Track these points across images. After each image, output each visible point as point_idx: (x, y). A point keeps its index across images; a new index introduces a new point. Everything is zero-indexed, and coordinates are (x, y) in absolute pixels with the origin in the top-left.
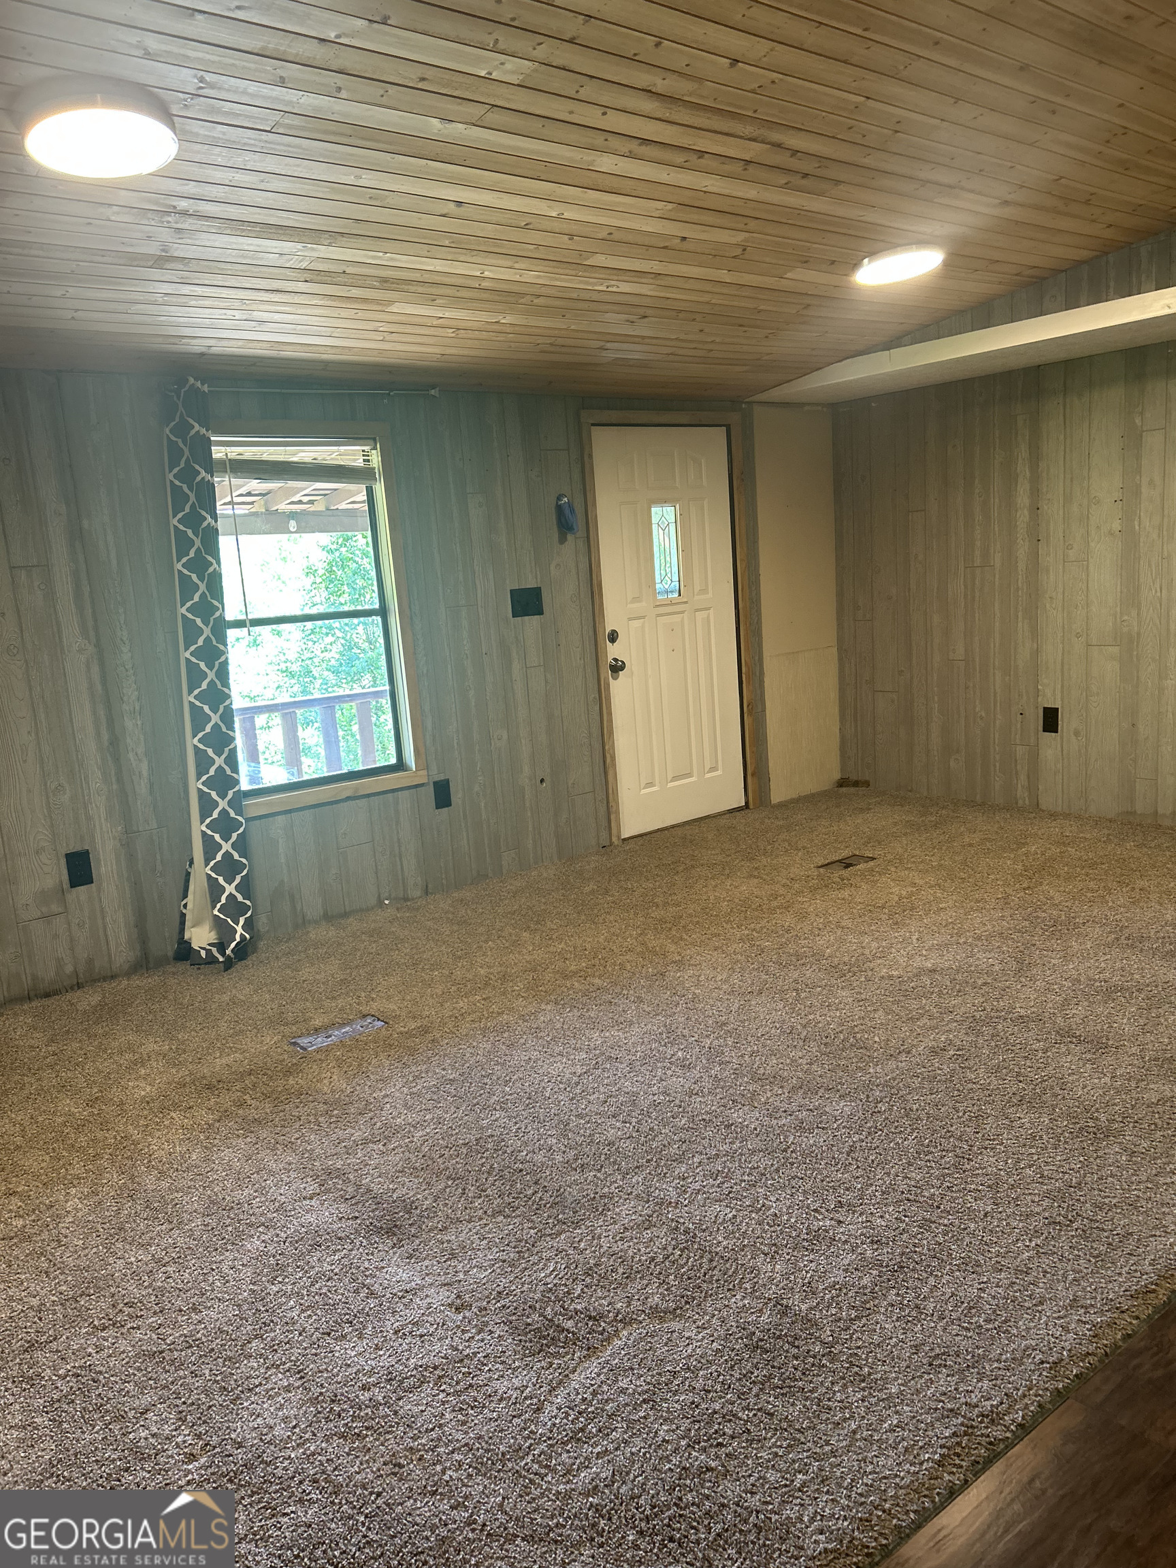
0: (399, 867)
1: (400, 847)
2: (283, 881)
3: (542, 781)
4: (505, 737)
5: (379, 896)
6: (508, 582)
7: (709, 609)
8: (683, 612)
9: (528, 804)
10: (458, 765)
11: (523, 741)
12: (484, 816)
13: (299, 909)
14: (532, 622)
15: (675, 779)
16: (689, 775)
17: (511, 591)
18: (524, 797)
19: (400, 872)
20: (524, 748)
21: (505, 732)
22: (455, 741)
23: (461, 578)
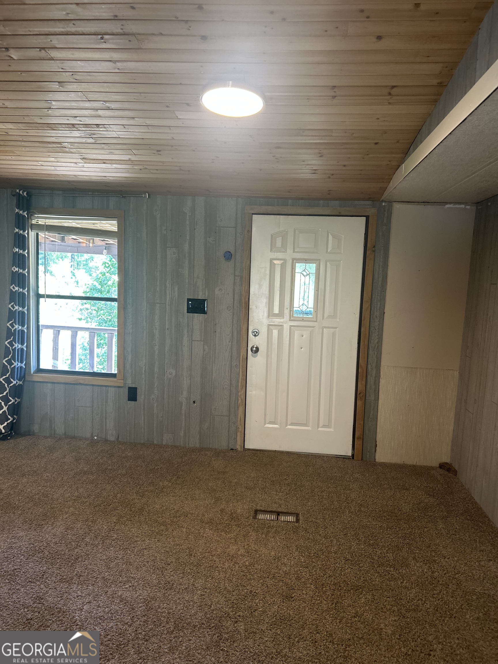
0: (104, 423)
1: (106, 413)
2: (47, 412)
3: (194, 402)
4: (174, 374)
5: (92, 434)
6: (186, 294)
7: (336, 328)
8: (313, 327)
9: (183, 412)
10: (144, 382)
11: (185, 379)
12: (155, 411)
13: (53, 427)
14: (198, 317)
15: (292, 424)
16: (305, 425)
17: (187, 299)
18: (181, 407)
19: (104, 426)
20: (185, 382)
21: (175, 372)
22: (144, 370)
23: (158, 289)
